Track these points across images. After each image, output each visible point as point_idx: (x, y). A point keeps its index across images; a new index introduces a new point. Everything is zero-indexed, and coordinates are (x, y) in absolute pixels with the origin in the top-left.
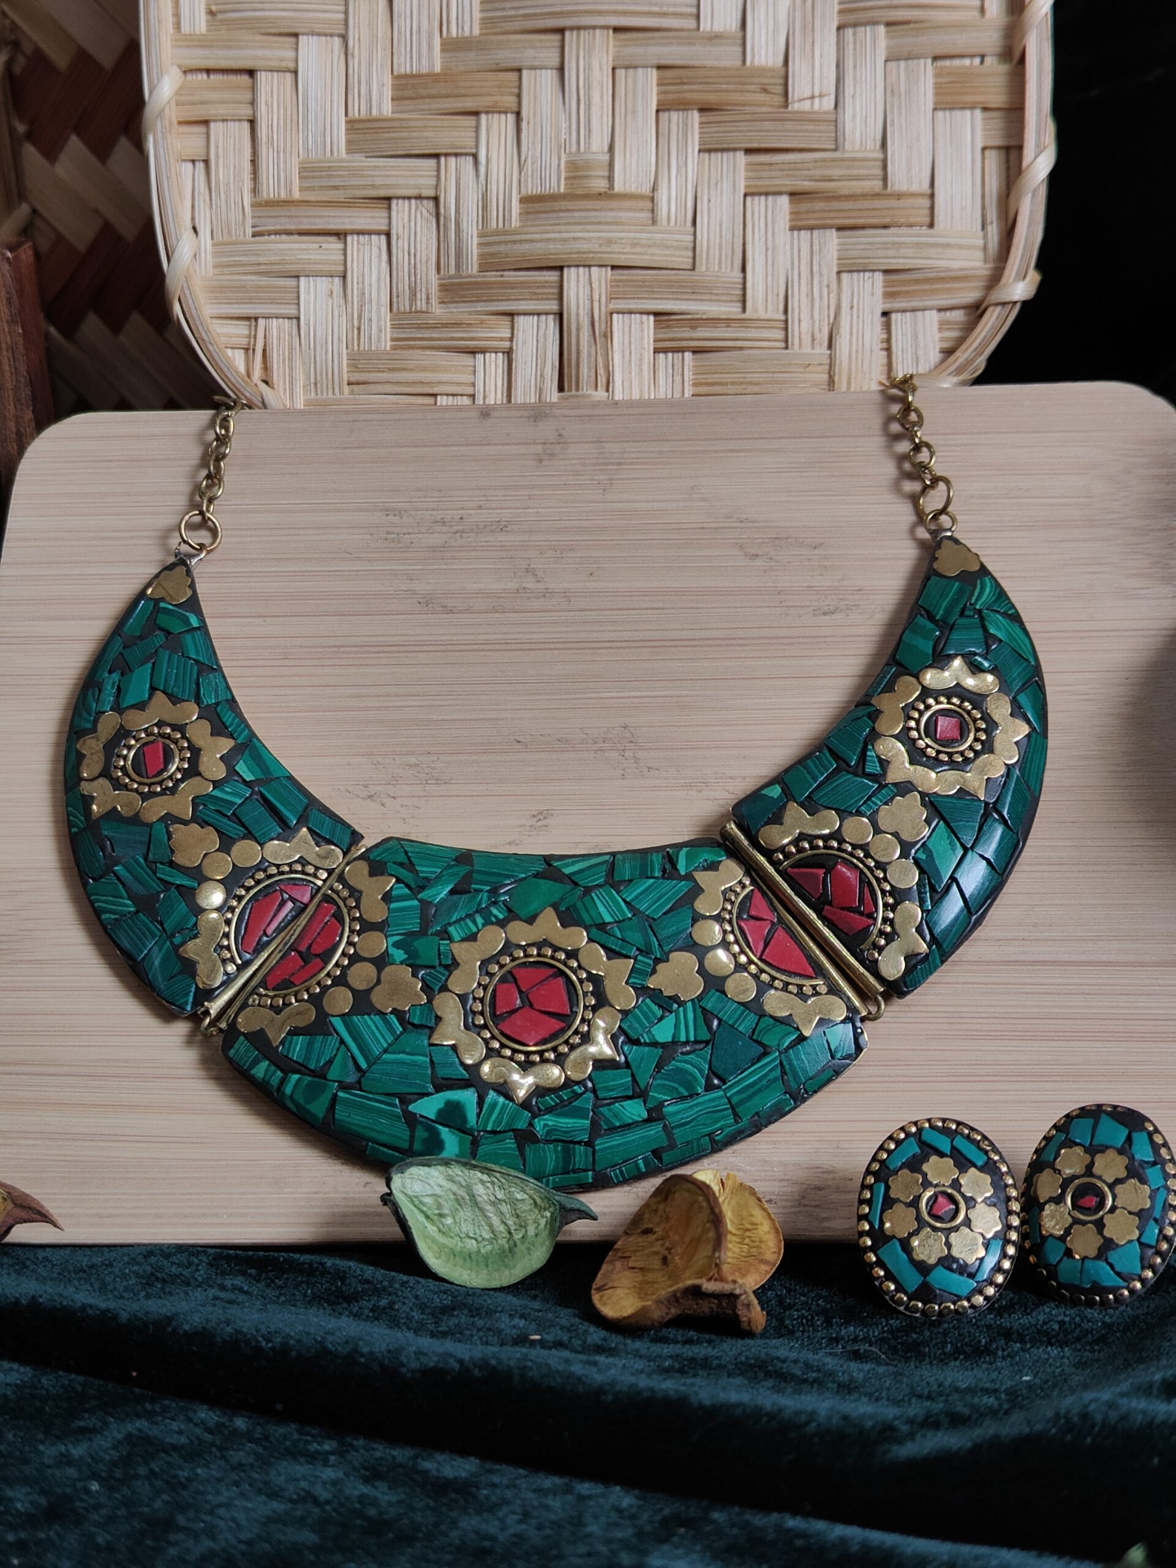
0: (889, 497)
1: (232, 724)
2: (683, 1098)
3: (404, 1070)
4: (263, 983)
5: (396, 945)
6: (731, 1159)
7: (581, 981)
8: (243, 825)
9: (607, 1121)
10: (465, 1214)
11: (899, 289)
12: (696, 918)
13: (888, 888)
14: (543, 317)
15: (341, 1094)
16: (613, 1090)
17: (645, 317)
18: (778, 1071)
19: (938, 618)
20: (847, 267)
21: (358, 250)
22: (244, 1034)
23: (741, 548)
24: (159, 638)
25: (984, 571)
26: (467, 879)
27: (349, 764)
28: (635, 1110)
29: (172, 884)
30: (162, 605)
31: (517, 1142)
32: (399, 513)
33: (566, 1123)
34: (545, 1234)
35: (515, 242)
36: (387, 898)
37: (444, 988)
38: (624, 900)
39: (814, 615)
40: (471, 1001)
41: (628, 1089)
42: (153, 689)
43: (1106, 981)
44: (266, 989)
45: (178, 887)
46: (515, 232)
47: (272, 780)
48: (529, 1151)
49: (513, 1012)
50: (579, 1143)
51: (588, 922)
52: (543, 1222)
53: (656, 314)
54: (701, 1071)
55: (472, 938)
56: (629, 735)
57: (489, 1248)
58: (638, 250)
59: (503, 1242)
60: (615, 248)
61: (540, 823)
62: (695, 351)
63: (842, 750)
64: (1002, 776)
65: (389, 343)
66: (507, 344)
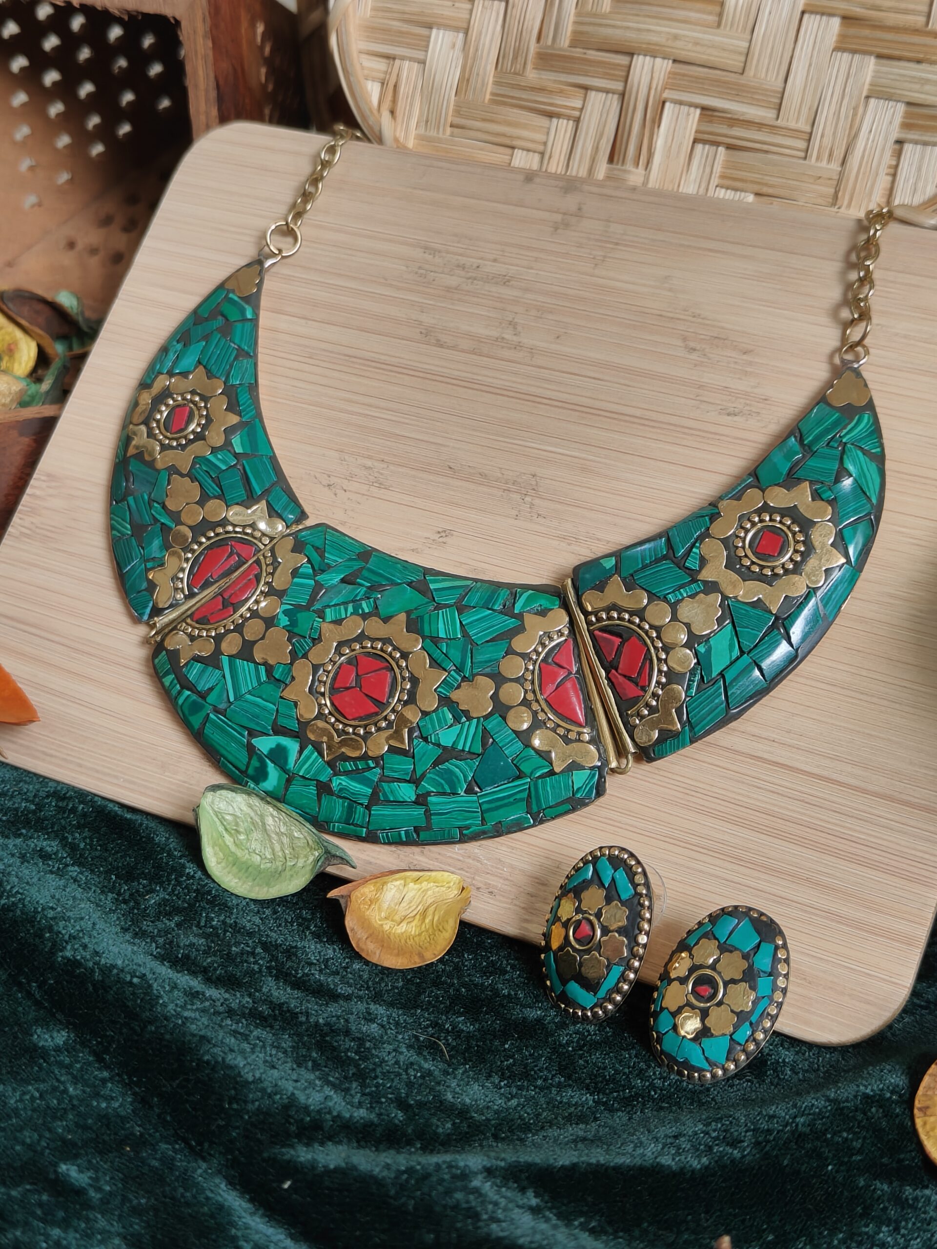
0: (825, 320)
1: (243, 404)
2: (444, 794)
3: (257, 710)
4: (191, 616)
5: (286, 613)
6: (476, 851)
7: (403, 678)
8: (221, 488)
9: (385, 794)
10: (256, 835)
11: (916, 122)
12: (510, 652)
13: (665, 669)
14: (610, 95)
15: (212, 716)
16: (396, 772)
17: (692, 109)
18: (525, 795)
19: (806, 442)
20: (878, 92)
21: (482, 12)
22: (167, 651)
23: (685, 339)
24: (220, 321)
25: (870, 406)
26: (357, 574)
27: (324, 455)
28: (407, 792)
29: (159, 521)
30: (231, 295)
31: (318, 790)
32: (434, 252)
33: (355, 786)
34: (309, 868)
35: (601, 25)
36: (295, 573)
37: (305, 656)
38: (461, 622)
39: (720, 414)
40: (321, 672)
41: (407, 774)
42: (199, 362)
43: (827, 796)
44: (192, 620)
45: (163, 524)
46: (604, 16)
47: (256, 456)
48: (325, 799)
49: (348, 688)
50: (362, 804)
51: (427, 633)
52: (311, 859)
53: (704, 109)
54: (465, 777)
55: (338, 622)
56: (534, 483)
57: (269, 865)
58: (698, 48)
59: (279, 864)
60: (679, 44)
61: (441, 540)
62: (729, 147)
63: (676, 540)
64: (801, 596)
65: (488, 97)
66: (577, 113)
